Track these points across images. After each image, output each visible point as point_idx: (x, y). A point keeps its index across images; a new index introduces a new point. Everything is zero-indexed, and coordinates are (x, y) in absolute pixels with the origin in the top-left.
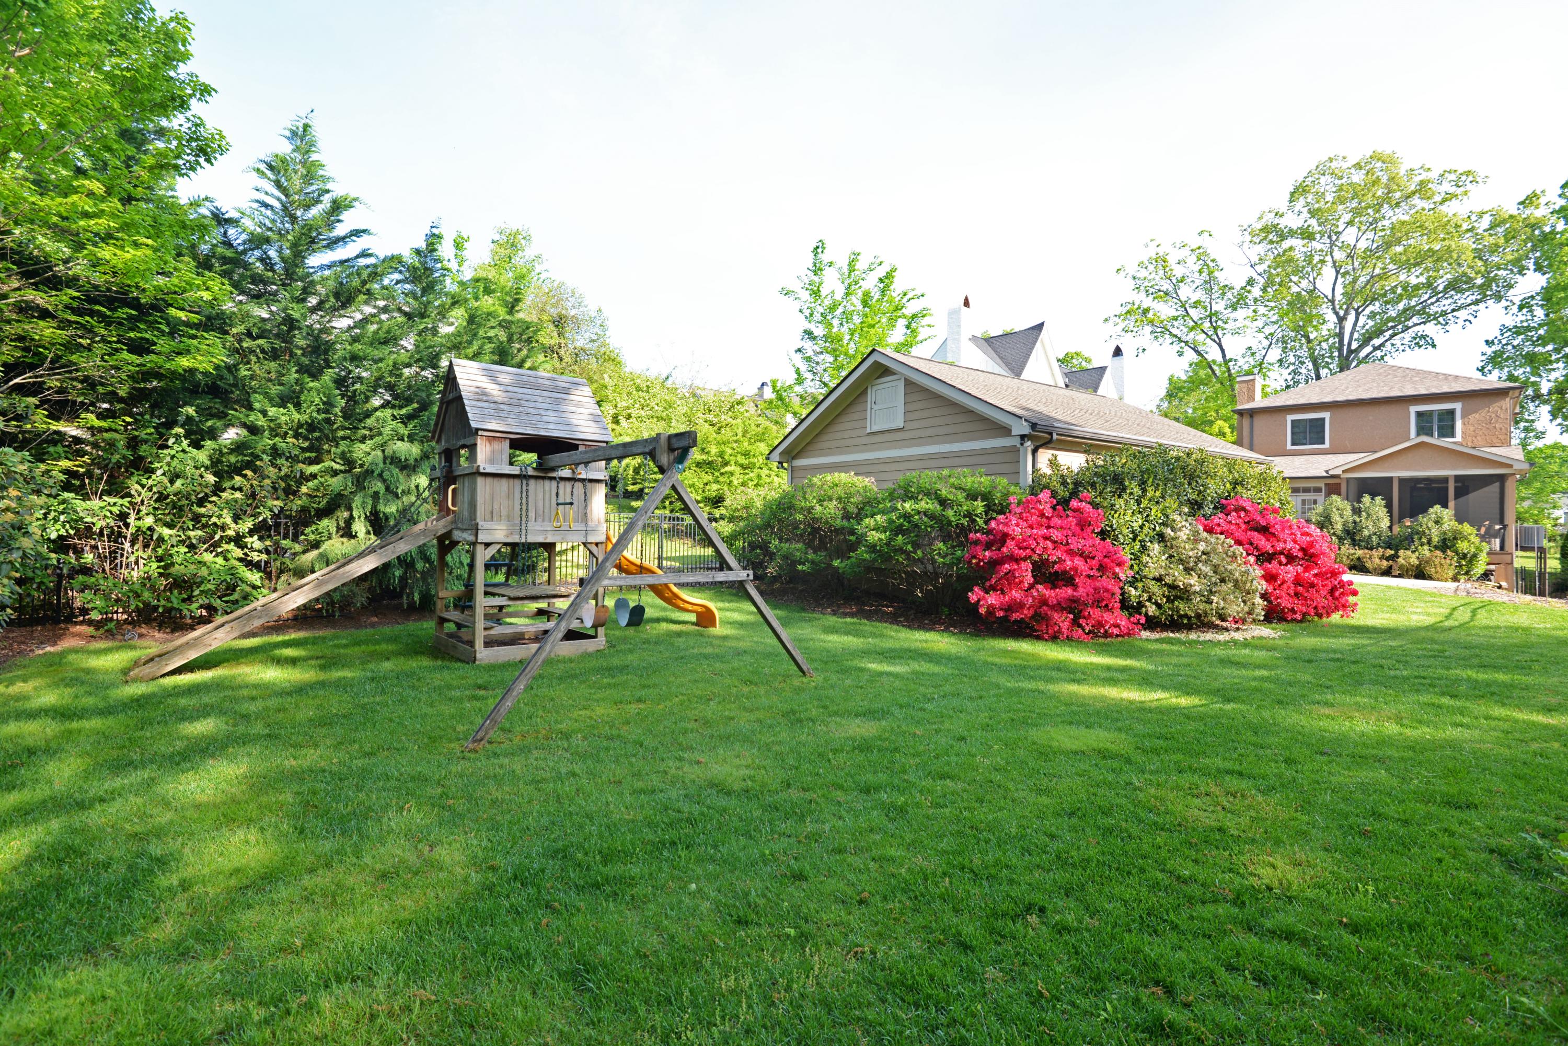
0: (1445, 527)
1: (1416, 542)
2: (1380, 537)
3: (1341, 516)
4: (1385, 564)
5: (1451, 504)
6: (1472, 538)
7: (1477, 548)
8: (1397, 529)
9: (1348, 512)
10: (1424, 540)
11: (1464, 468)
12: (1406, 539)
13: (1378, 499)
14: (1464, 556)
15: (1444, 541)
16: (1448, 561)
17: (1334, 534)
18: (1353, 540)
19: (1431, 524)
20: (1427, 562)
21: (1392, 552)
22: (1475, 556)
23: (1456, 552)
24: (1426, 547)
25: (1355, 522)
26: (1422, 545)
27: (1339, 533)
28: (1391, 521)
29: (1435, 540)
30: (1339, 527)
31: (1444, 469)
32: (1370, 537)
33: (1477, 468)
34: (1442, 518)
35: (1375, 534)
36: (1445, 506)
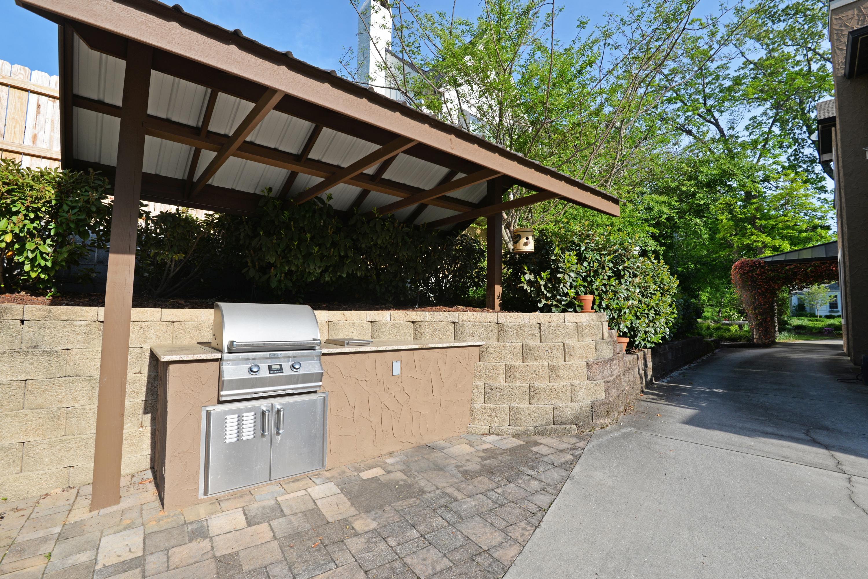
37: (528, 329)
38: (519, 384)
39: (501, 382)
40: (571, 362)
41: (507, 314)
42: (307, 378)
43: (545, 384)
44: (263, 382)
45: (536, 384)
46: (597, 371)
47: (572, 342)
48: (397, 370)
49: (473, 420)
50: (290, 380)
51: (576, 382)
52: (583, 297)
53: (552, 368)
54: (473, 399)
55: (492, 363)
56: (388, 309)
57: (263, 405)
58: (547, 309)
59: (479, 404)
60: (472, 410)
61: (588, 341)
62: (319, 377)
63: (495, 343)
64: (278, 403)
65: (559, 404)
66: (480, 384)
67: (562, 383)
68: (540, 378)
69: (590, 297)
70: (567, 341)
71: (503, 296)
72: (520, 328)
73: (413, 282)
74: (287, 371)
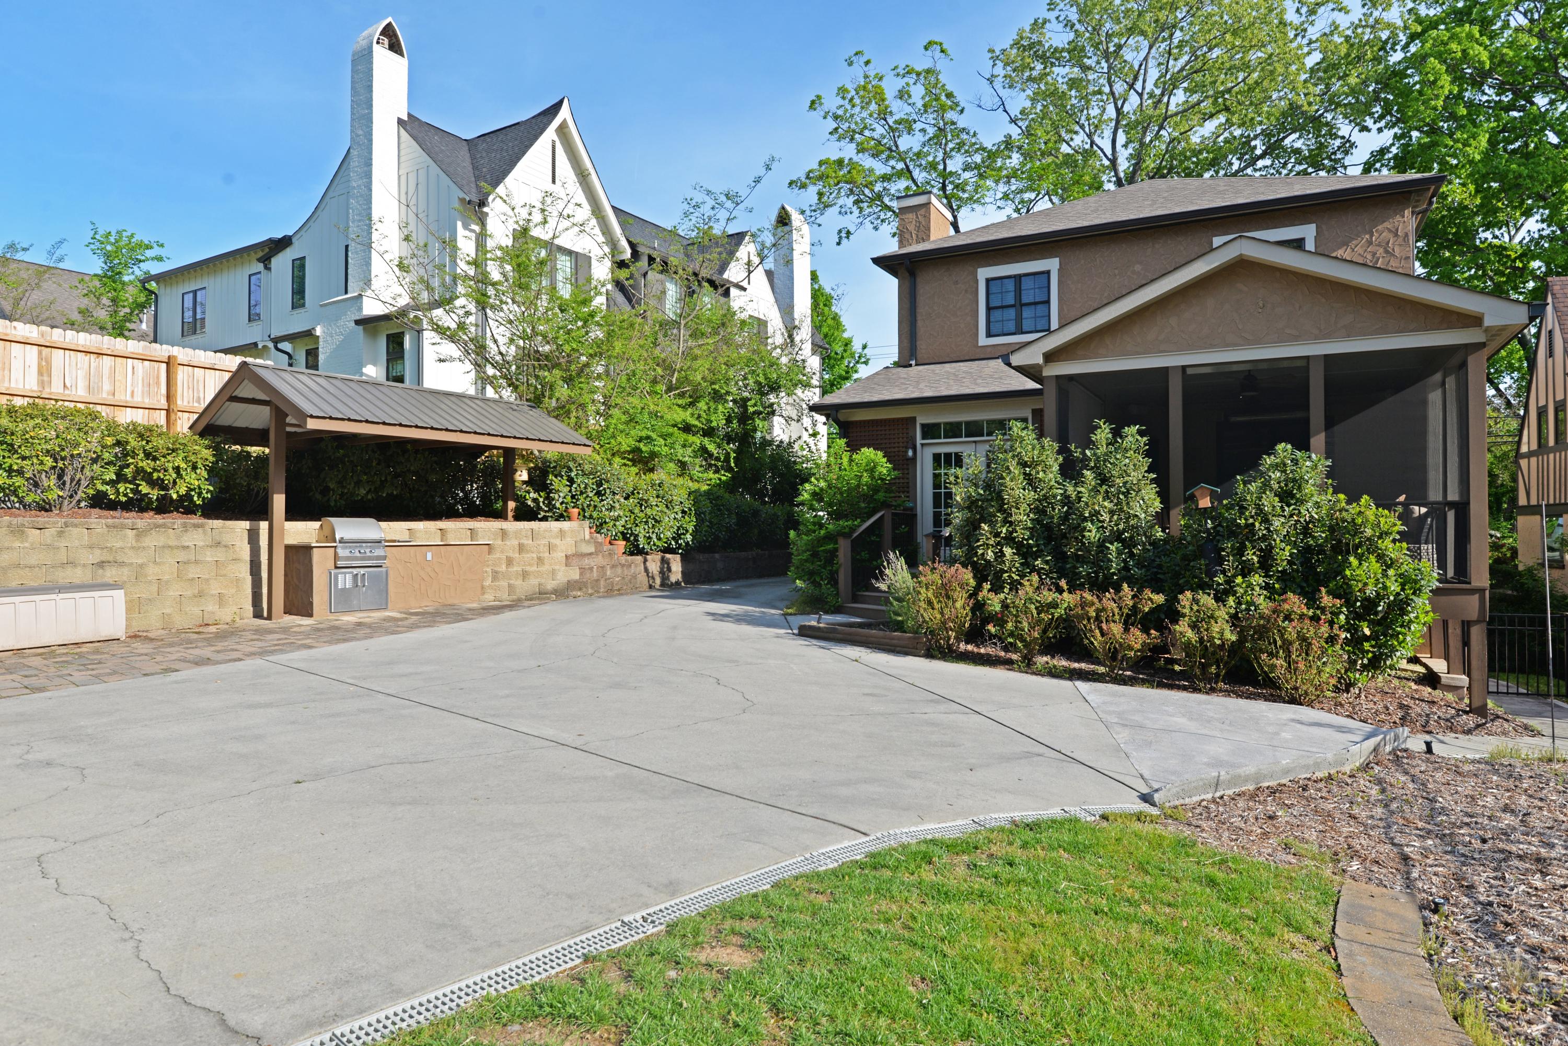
0: (1308, 511)
1: (1230, 564)
2: (1128, 544)
3: (1031, 482)
4: (1137, 639)
5: (1318, 440)
6: (1392, 549)
7: (1405, 580)
8: (1178, 520)
9: (1051, 474)
10: (1251, 556)
11: (1350, 333)
12: (1200, 552)
13: (1131, 431)
14: (1370, 604)
15: (1306, 554)
16: (1324, 629)
17: (1010, 540)
18: (1060, 557)
19: (1270, 501)
20: (1262, 632)
21: (1160, 599)
22: (1400, 606)
23: (1344, 593)
24: (1257, 579)
25: (1066, 498)
26: (1246, 571)
27: (1021, 534)
28: (1163, 494)
29: (1284, 553)
30: (1022, 517)
31: (1295, 338)
32: (1101, 546)
33: (1384, 331)
34: (1298, 483)
35: (1117, 537)
36: (1303, 445)
37: (524, 533)
38: (516, 568)
39: (503, 568)
40: (554, 555)
41: (518, 523)
42: (378, 558)
43: (534, 568)
44: (356, 559)
45: (528, 568)
46: (575, 561)
47: (557, 541)
48: (429, 557)
49: (483, 594)
50: (370, 558)
51: (557, 567)
52: (571, 510)
53: (539, 558)
54: (483, 580)
55: (498, 555)
56: (421, 520)
57: (355, 571)
58: (545, 519)
59: (488, 582)
60: (483, 587)
61: (569, 541)
62: (385, 558)
63: (499, 542)
64: (362, 571)
65: (543, 581)
66: (489, 570)
67: (546, 568)
68: (530, 565)
69: (576, 510)
70: (552, 541)
71: (516, 509)
72: (517, 533)
73: (442, 497)
74: (368, 554)
